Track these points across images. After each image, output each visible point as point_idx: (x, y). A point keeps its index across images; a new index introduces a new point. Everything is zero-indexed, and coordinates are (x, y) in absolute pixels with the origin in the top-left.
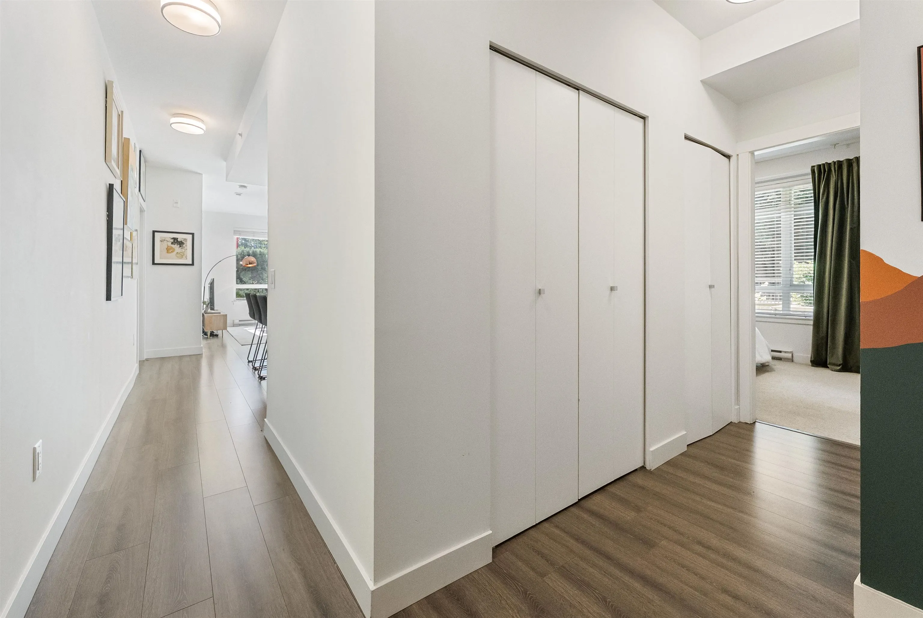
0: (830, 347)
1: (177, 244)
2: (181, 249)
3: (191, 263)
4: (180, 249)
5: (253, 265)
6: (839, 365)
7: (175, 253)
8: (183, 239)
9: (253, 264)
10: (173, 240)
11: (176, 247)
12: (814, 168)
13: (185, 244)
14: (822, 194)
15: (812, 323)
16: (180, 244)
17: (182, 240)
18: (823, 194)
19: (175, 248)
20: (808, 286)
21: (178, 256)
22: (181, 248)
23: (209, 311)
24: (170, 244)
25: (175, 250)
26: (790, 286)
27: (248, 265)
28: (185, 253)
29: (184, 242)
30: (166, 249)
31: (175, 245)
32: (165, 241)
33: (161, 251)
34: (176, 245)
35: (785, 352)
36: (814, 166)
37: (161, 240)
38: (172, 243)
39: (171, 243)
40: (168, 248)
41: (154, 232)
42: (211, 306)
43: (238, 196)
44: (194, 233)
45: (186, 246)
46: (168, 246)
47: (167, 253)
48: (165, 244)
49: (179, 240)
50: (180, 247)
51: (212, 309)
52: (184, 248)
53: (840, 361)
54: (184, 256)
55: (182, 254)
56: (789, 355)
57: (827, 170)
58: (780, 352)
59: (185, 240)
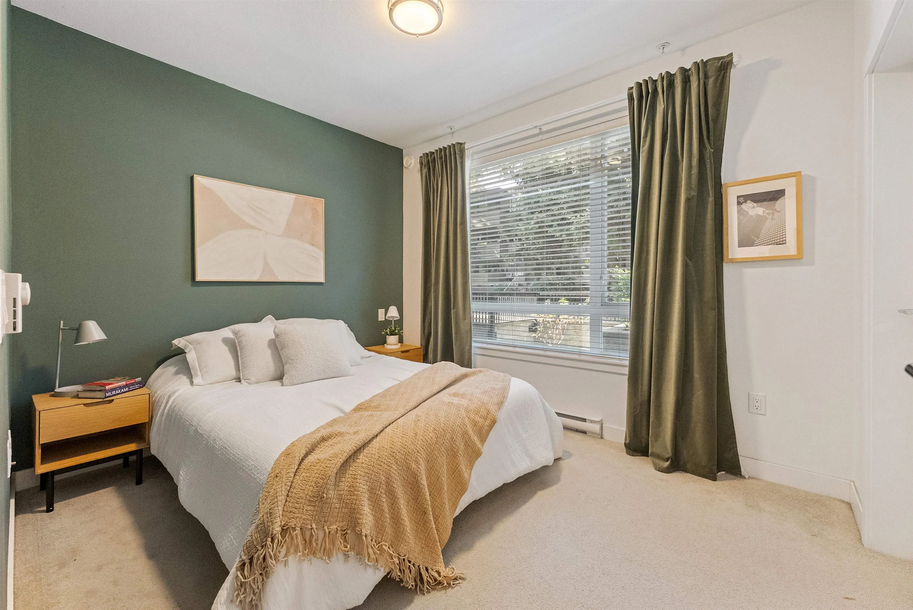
0: (653, 422)
6: (667, 460)
12: (631, 91)
14: (643, 137)
15: (626, 371)
18: (645, 136)
20: (624, 305)
26: (602, 305)
35: (592, 422)
36: (632, 88)
53: (668, 452)
56: (596, 428)
57: (650, 91)
58: (584, 420)
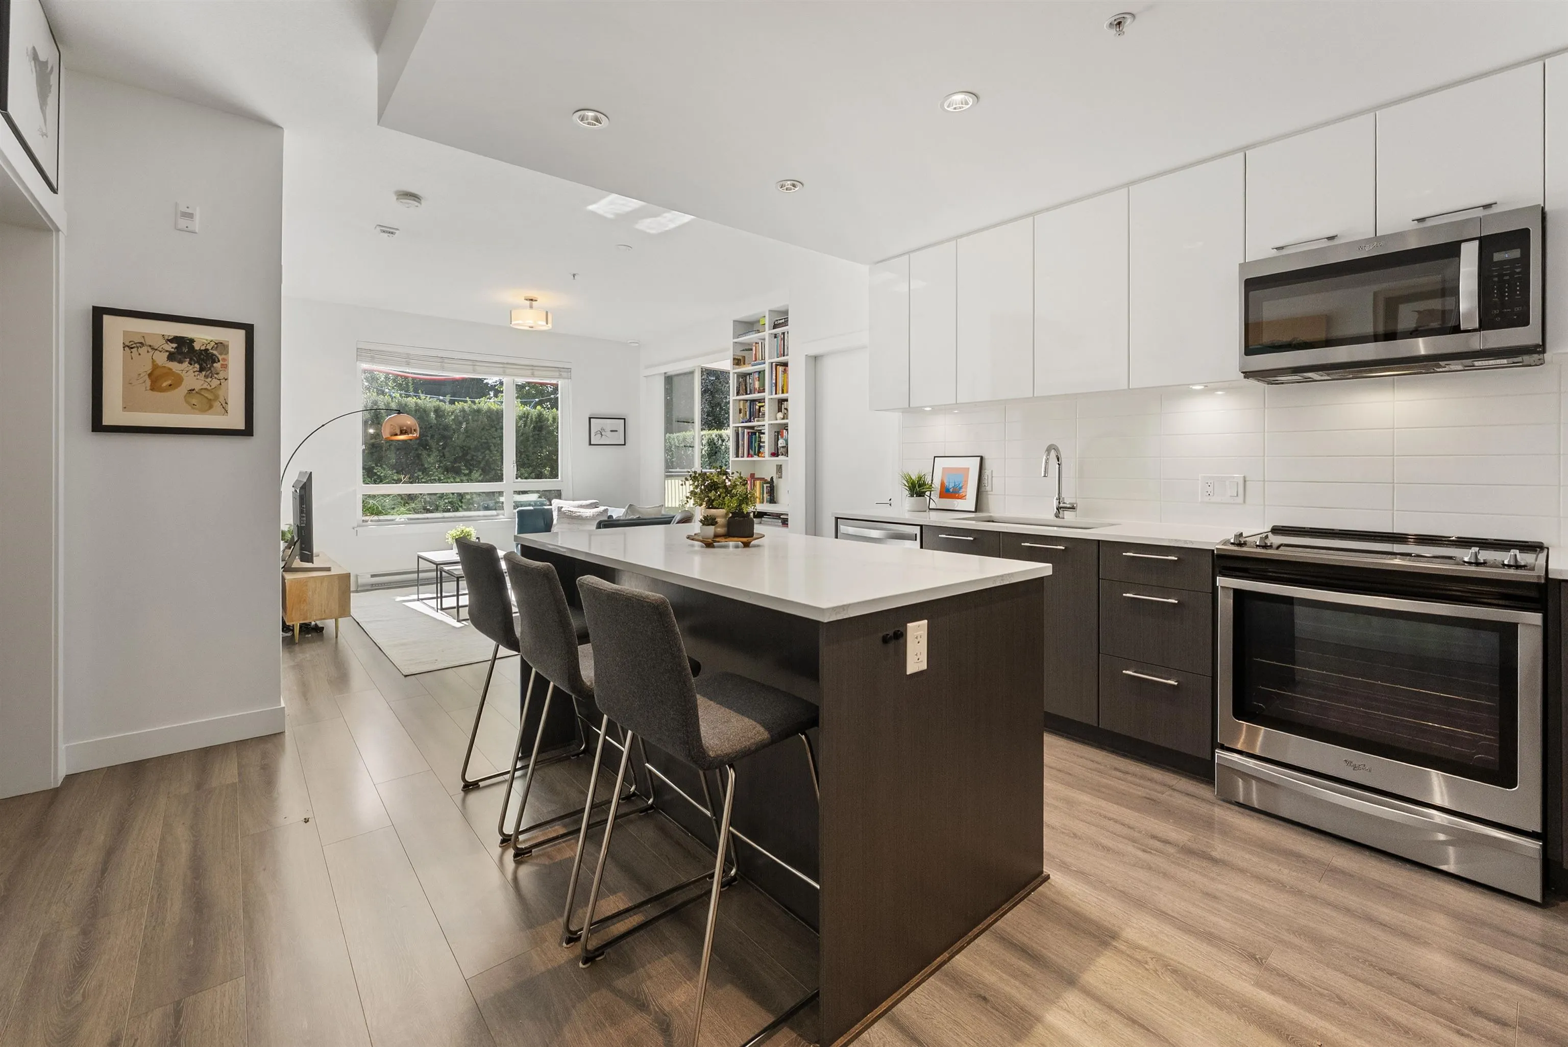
1: (191, 359)
2: (206, 377)
3: (242, 426)
4: (203, 378)
5: (411, 435)
7: (182, 390)
8: (213, 344)
9: (411, 433)
10: (175, 345)
11: (187, 371)
13: (221, 362)
16: (203, 360)
17: (209, 347)
19: (183, 374)
21: (194, 401)
22: (204, 373)
23: (297, 563)
24: (161, 359)
25: (183, 379)
27: (396, 435)
28: (221, 393)
29: (215, 352)
30: (150, 375)
31: (180, 362)
32: (145, 349)
33: (128, 383)
34: (186, 364)
37: (127, 343)
38: (171, 357)
39: (168, 353)
40: (157, 372)
41: (98, 313)
42: (302, 549)
43: (386, 235)
44: (252, 325)
45: (225, 367)
46: (155, 367)
47: (152, 389)
48: (144, 362)
49: (197, 346)
50: (201, 370)
51: (307, 557)
52: (217, 374)
54: (217, 404)
55: (210, 396)
59: (222, 346)
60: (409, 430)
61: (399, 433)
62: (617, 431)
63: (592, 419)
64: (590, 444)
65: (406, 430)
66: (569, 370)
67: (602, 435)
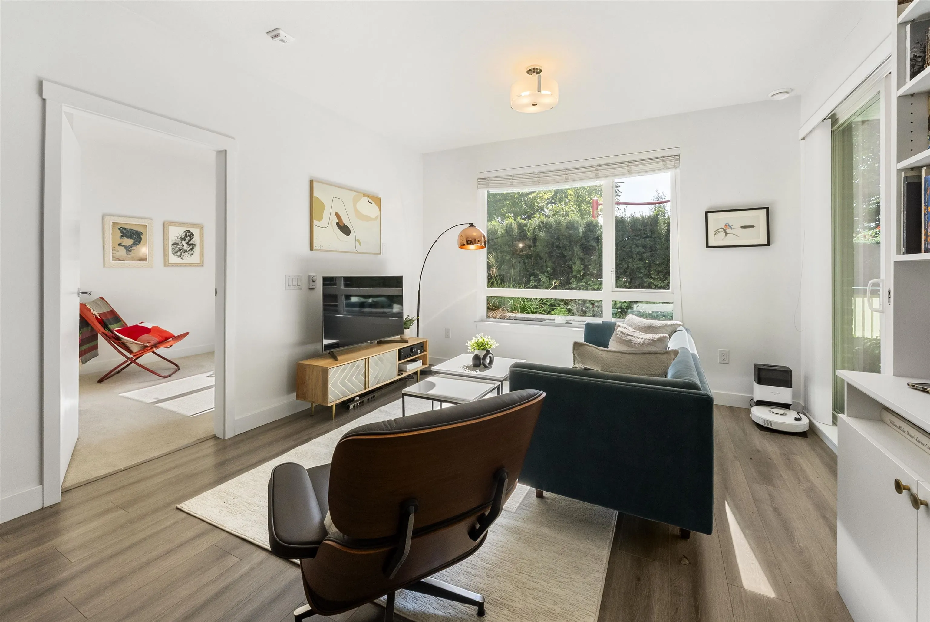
60: (473, 241)
61: (465, 244)
62: (753, 226)
63: (709, 214)
64: (708, 246)
65: (471, 240)
66: (676, 157)
67: (726, 234)
